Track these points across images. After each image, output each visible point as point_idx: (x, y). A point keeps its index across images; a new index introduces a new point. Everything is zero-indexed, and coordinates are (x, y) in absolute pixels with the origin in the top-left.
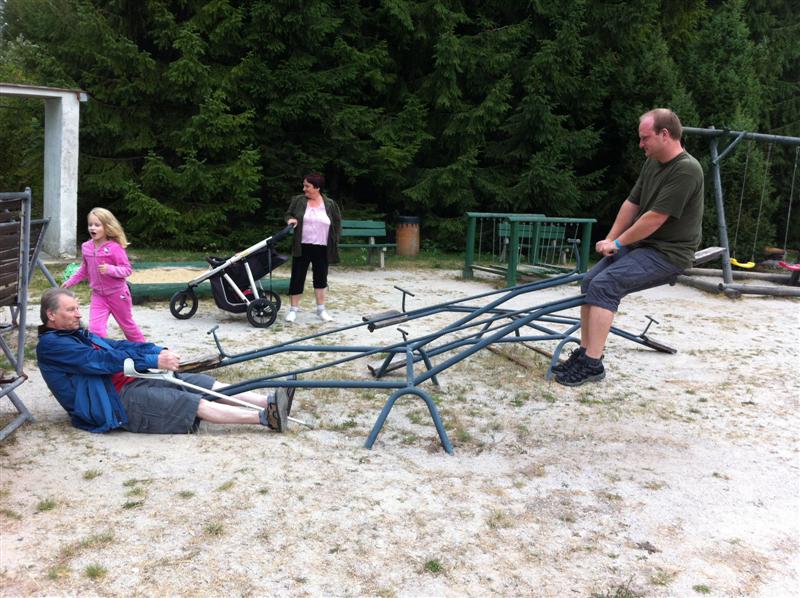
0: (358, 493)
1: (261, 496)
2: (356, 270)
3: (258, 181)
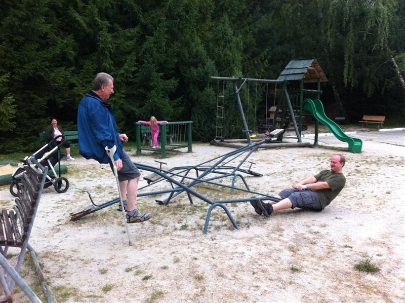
3: (14, 113)
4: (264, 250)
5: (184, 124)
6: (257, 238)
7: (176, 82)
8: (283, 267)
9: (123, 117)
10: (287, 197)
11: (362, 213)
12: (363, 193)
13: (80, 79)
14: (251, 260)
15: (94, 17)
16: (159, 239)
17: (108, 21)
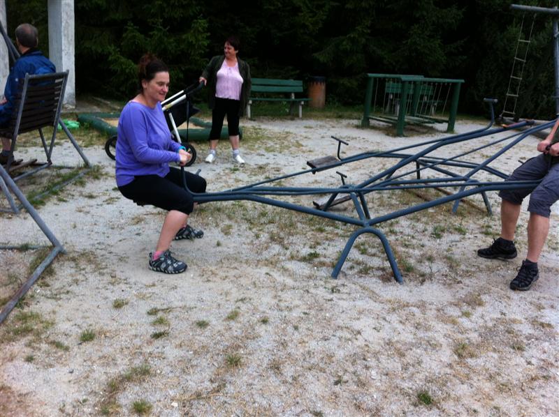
0: (340, 322)
1: (263, 326)
2: (281, 119)
5: (448, 83)
14: (359, 351)
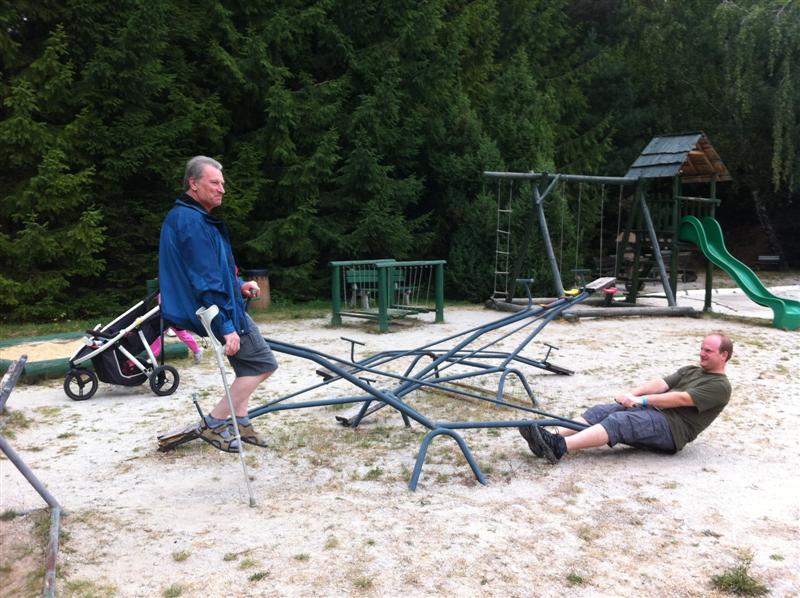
1: (373, 547)
3: (102, 242)
4: (524, 531)
5: (429, 266)
6: (518, 506)
7: (419, 183)
8: (551, 571)
9: (314, 252)
10: (598, 421)
11: (764, 462)
12: (780, 416)
13: (232, 179)
14: (487, 552)
15: (259, 60)
16: (314, 498)
17: (286, 66)
